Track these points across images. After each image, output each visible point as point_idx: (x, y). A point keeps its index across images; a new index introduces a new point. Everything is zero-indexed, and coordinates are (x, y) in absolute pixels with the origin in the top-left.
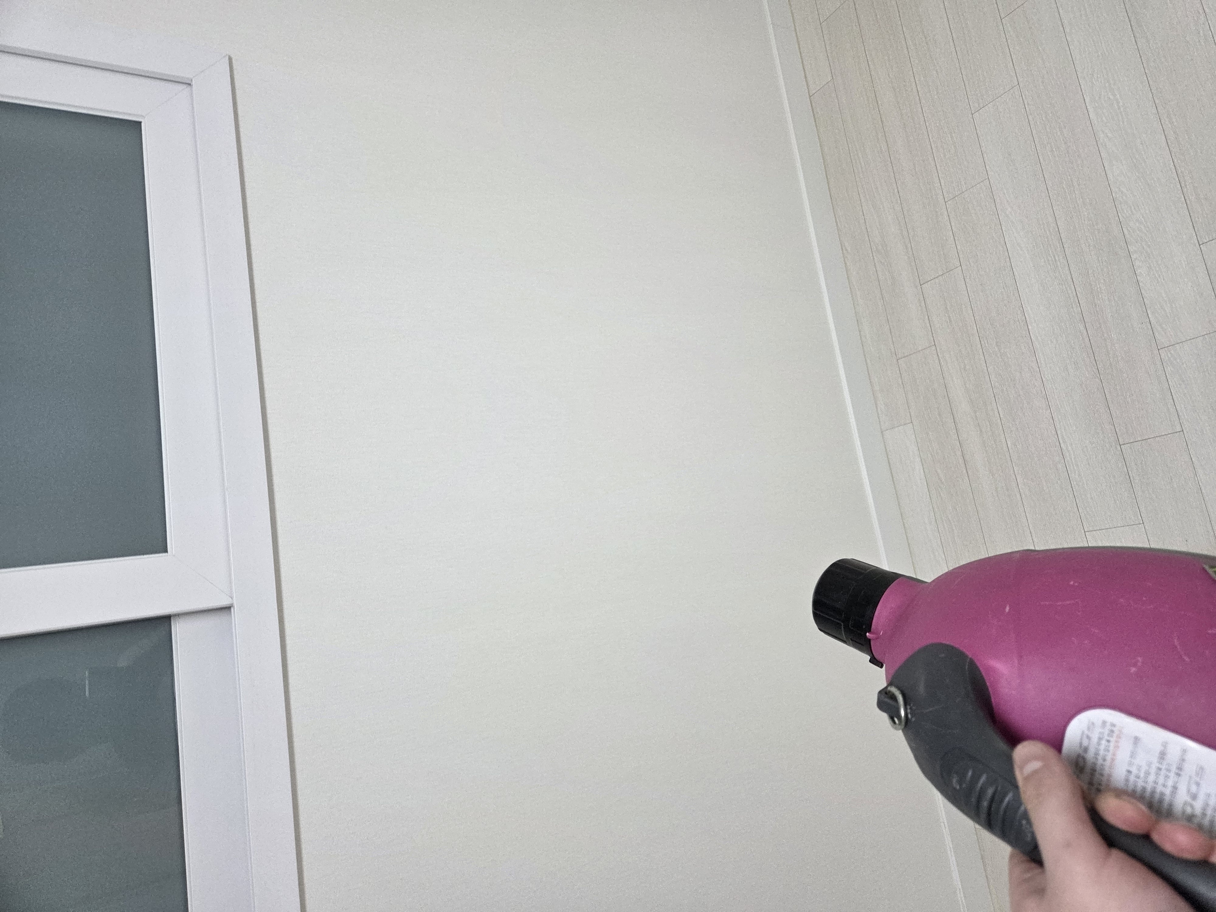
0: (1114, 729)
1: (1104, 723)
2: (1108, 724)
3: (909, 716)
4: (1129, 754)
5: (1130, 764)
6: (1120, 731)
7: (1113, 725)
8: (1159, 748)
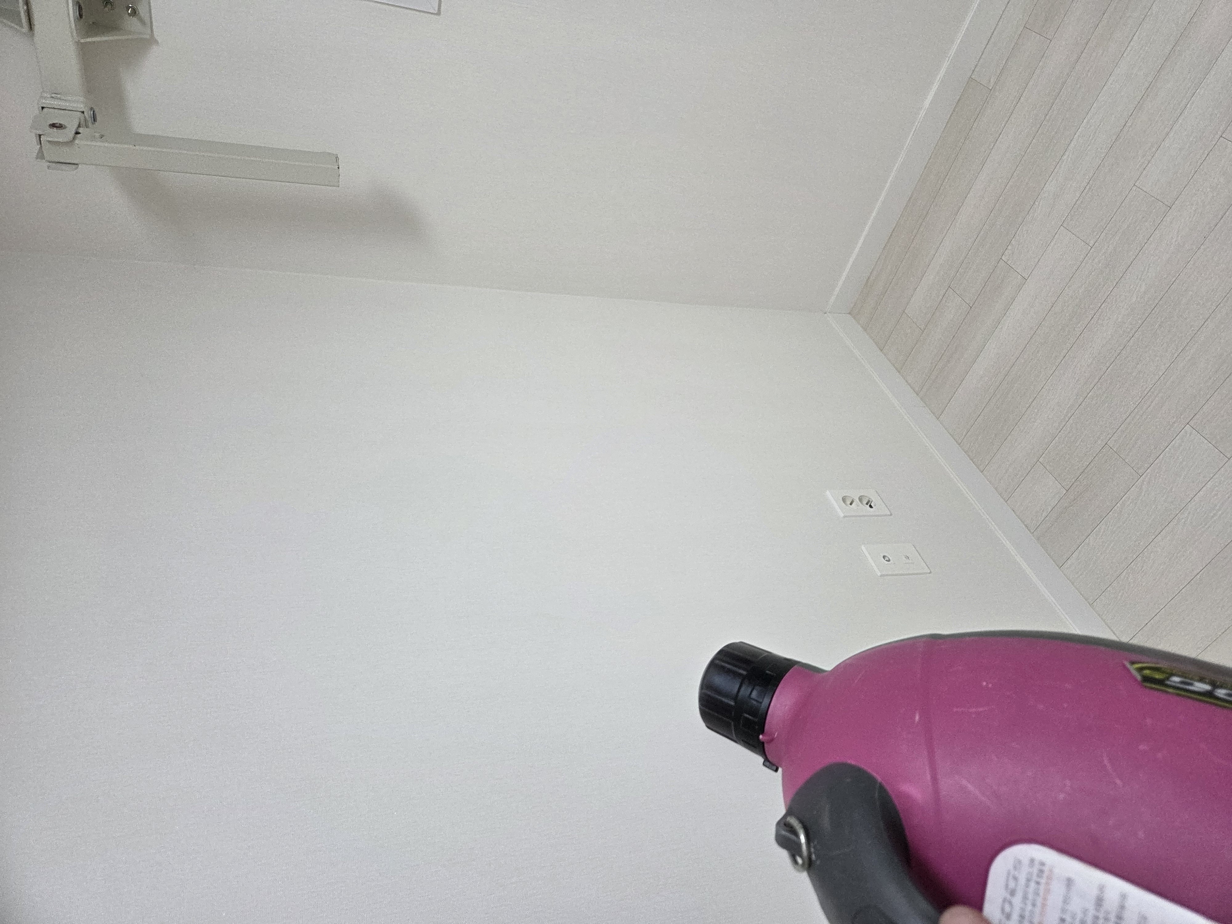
0: (1044, 868)
1: (1032, 861)
2: (1036, 863)
3: (813, 857)
4: (1061, 899)
5: (1064, 911)
6: (1051, 871)
7: (1042, 864)
8: (1095, 892)
